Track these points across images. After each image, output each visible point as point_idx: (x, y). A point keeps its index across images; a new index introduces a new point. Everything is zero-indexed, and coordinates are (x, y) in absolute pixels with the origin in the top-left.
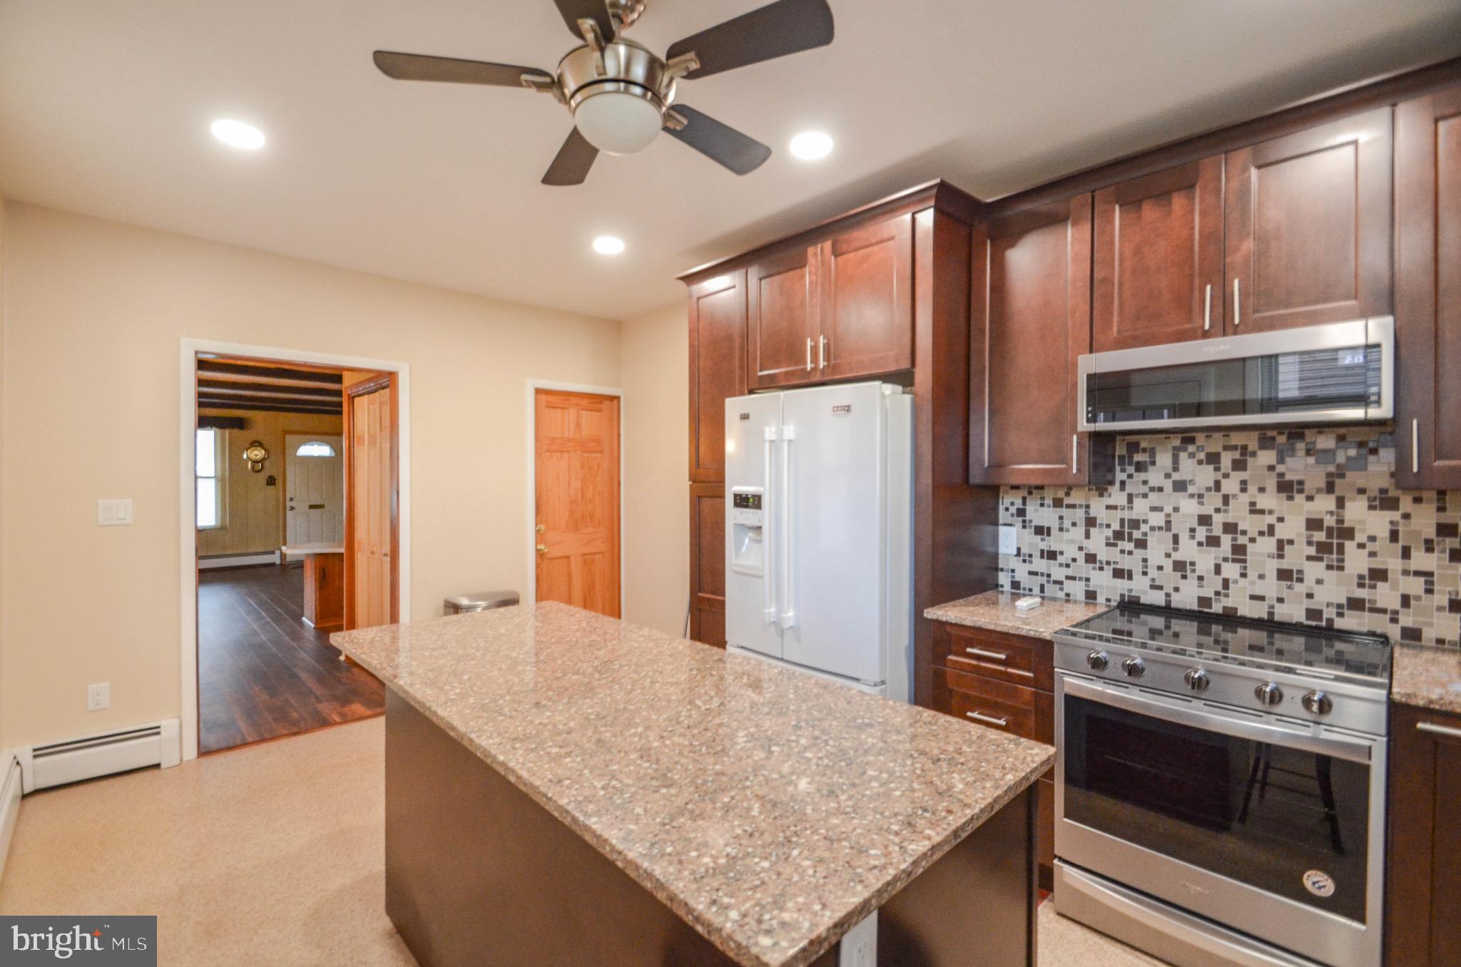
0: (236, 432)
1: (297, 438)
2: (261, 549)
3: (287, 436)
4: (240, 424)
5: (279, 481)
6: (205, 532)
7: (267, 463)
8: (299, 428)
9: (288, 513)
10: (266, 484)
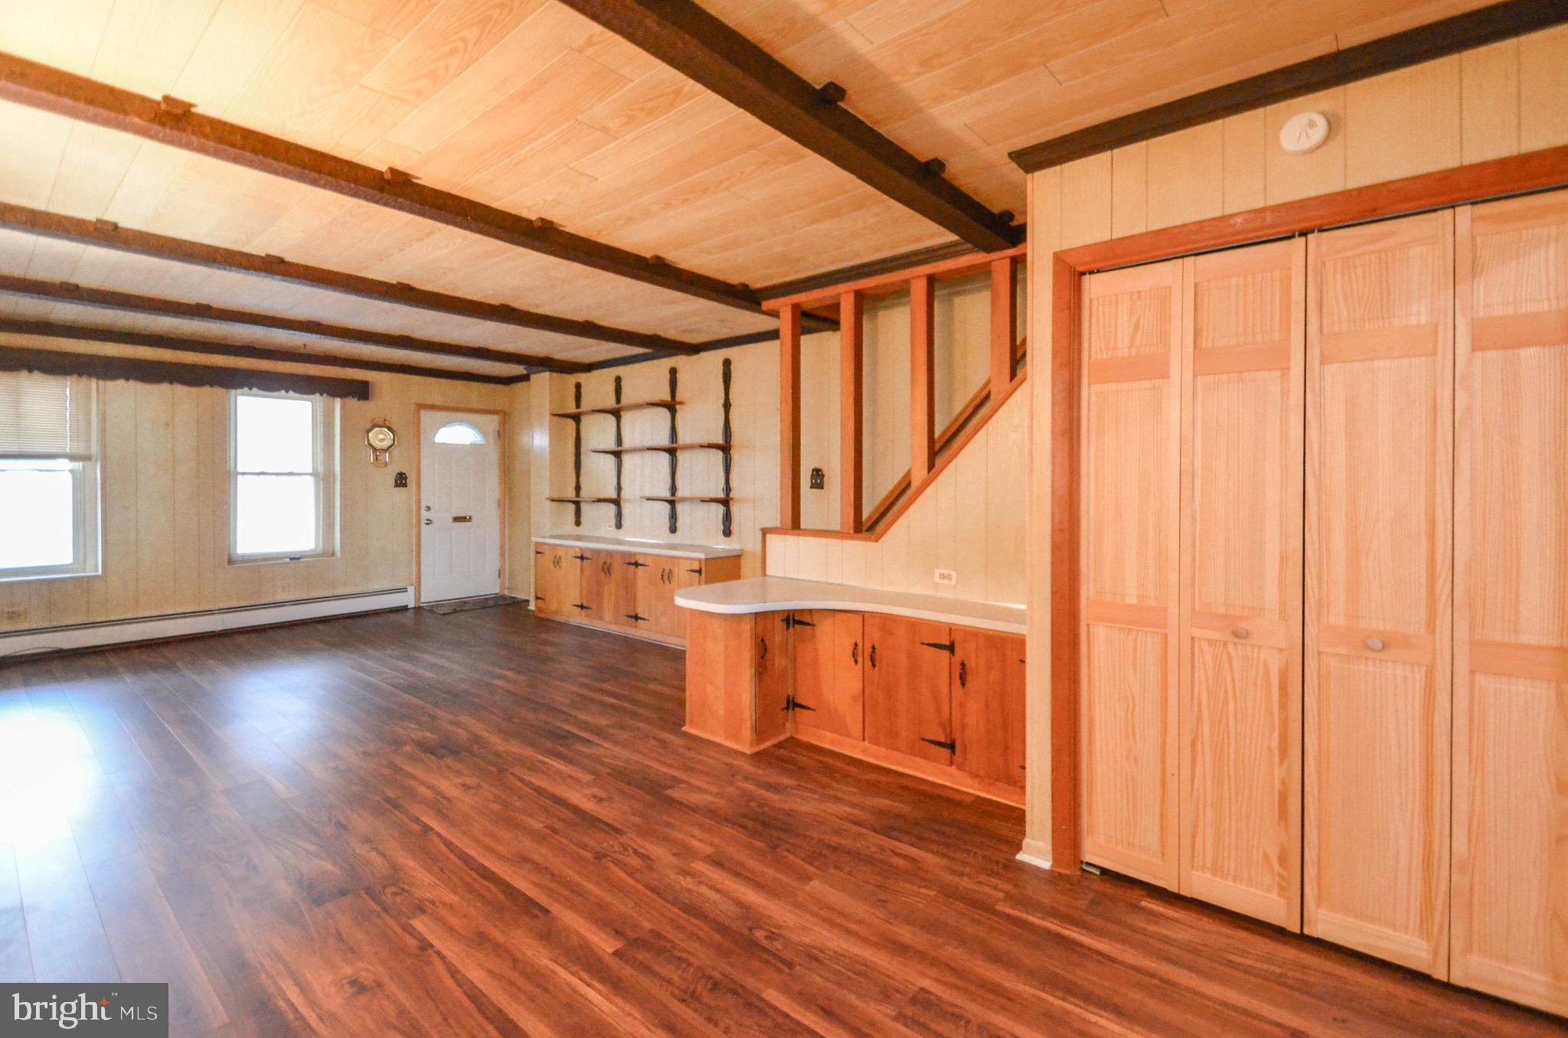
0: (353, 403)
1: (439, 415)
2: (387, 585)
3: (423, 413)
4: (361, 391)
5: (412, 481)
6: (302, 560)
7: (395, 452)
8: (438, 400)
9: (424, 527)
10: (394, 484)
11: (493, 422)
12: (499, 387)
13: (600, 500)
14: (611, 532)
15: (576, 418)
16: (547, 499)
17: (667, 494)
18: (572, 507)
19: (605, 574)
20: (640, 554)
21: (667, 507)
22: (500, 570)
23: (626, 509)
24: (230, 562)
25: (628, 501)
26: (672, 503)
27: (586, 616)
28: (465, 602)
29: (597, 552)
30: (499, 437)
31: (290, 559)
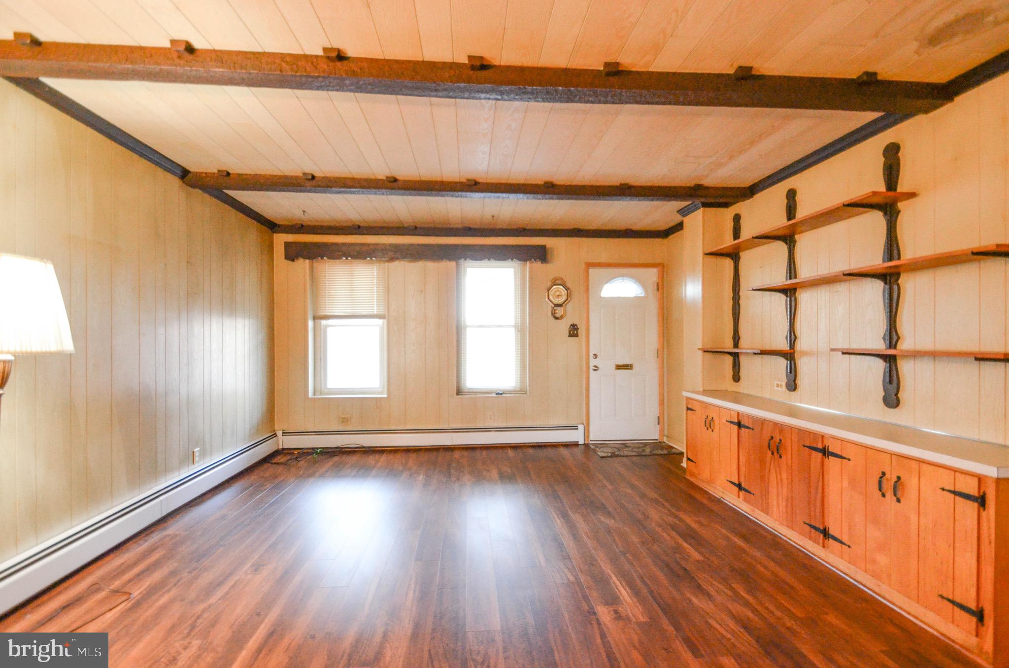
0: (538, 265)
2: (562, 422)
3: (591, 271)
4: (541, 255)
5: (582, 331)
6: (504, 395)
7: (569, 307)
8: (604, 258)
9: (592, 373)
10: (568, 334)
11: (652, 274)
12: (658, 241)
13: (763, 353)
14: (781, 394)
15: (734, 255)
16: (699, 349)
17: (880, 345)
18: (729, 360)
19: (773, 454)
20: (834, 438)
21: (880, 366)
22: (658, 417)
23: (804, 365)
24: (459, 392)
25: (805, 353)
26: (890, 360)
27: (745, 500)
28: (626, 446)
29: (763, 422)
30: (658, 290)
31: (497, 394)
